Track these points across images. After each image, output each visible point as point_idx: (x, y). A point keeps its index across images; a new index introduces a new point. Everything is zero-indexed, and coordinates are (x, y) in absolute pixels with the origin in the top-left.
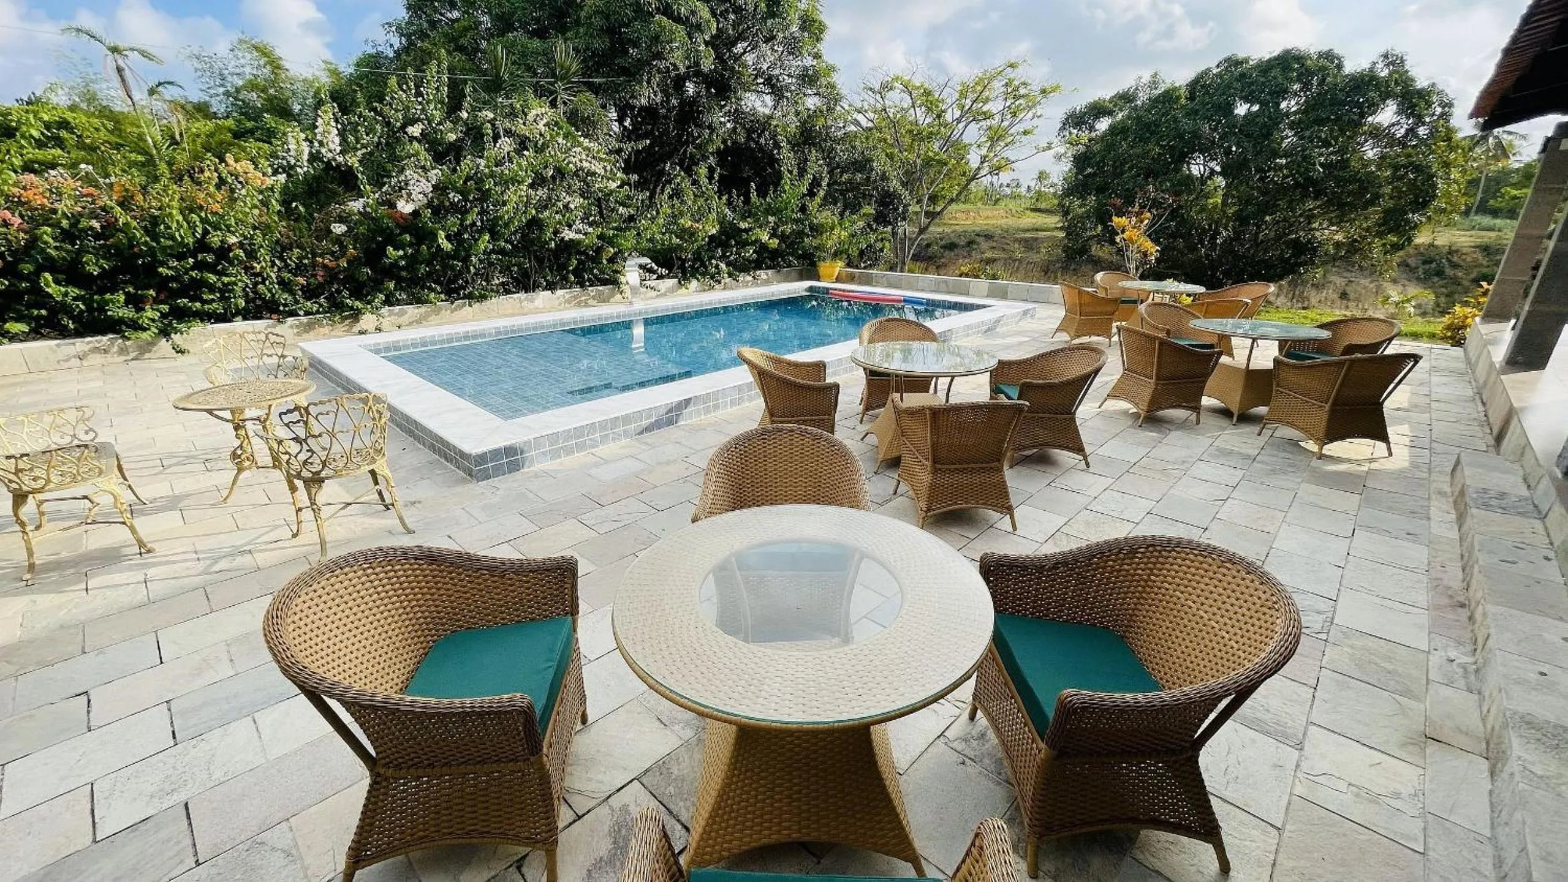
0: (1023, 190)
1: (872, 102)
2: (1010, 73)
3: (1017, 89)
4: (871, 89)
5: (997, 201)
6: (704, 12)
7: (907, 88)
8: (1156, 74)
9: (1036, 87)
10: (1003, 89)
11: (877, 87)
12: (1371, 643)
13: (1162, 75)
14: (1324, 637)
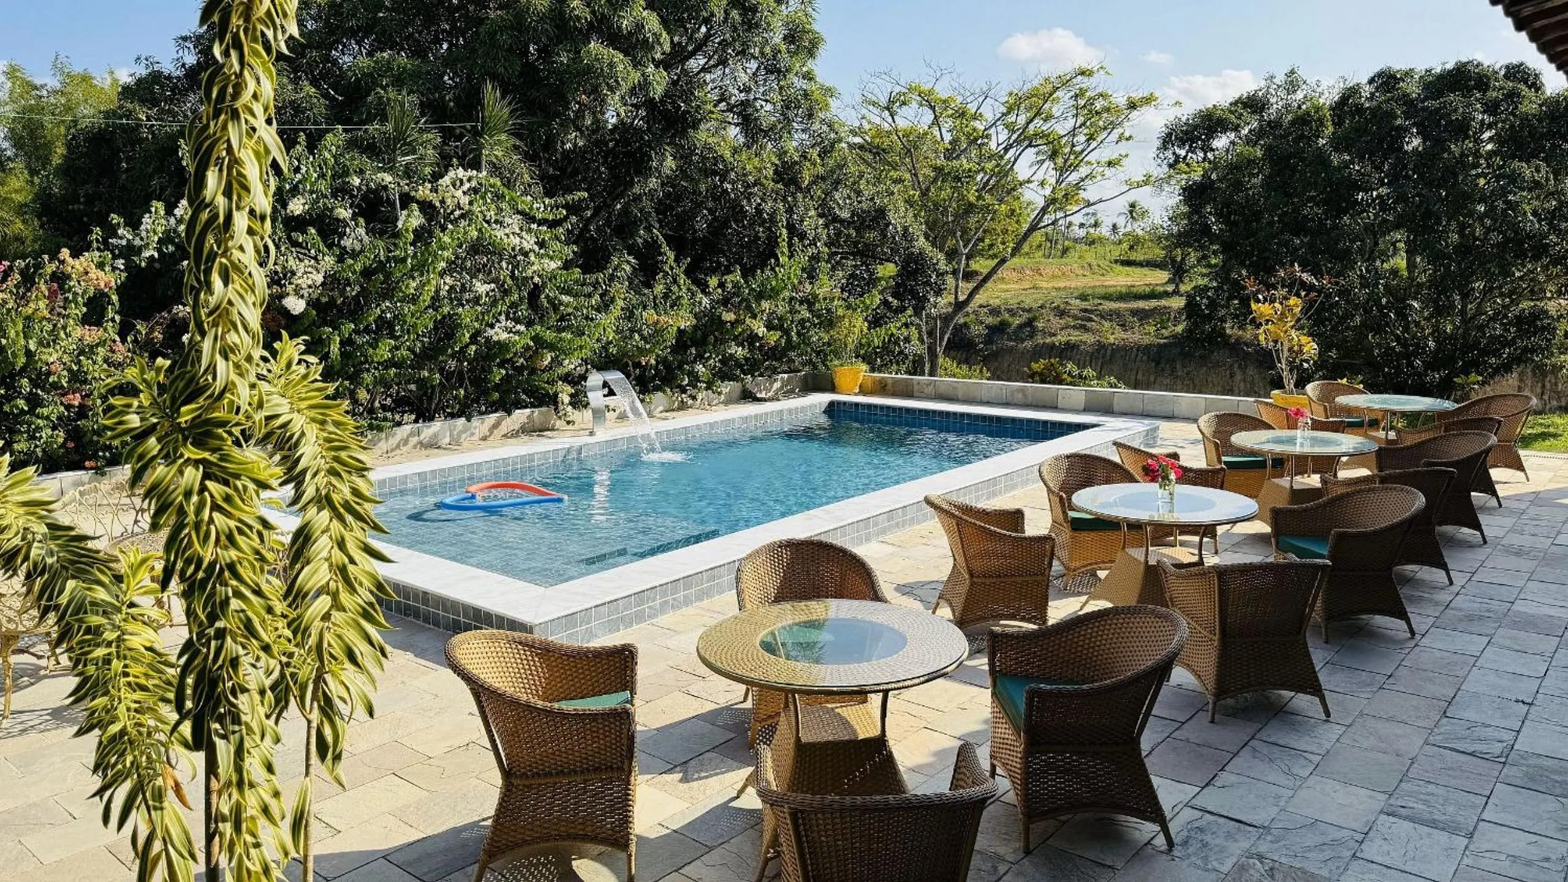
0: (1105, 231)
1: (878, 121)
2: (1081, 82)
3: (1091, 101)
4: (874, 104)
5: (1065, 251)
6: (652, 22)
7: (928, 100)
8: (1292, 72)
9: (1121, 101)
10: (1073, 102)
11: (884, 101)
12: (1550, 763)
13: (1303, 73)
14: (1503, 760)
